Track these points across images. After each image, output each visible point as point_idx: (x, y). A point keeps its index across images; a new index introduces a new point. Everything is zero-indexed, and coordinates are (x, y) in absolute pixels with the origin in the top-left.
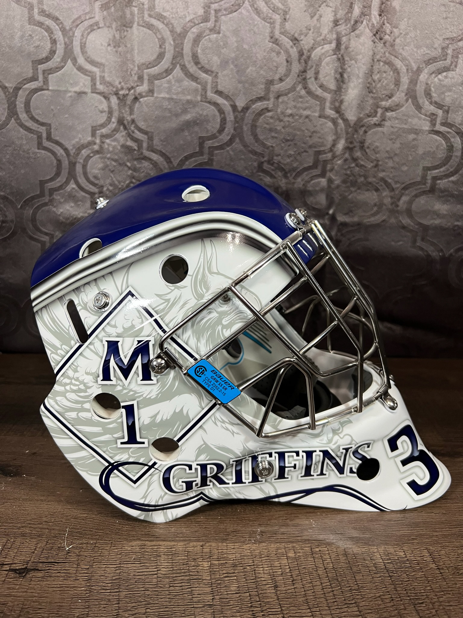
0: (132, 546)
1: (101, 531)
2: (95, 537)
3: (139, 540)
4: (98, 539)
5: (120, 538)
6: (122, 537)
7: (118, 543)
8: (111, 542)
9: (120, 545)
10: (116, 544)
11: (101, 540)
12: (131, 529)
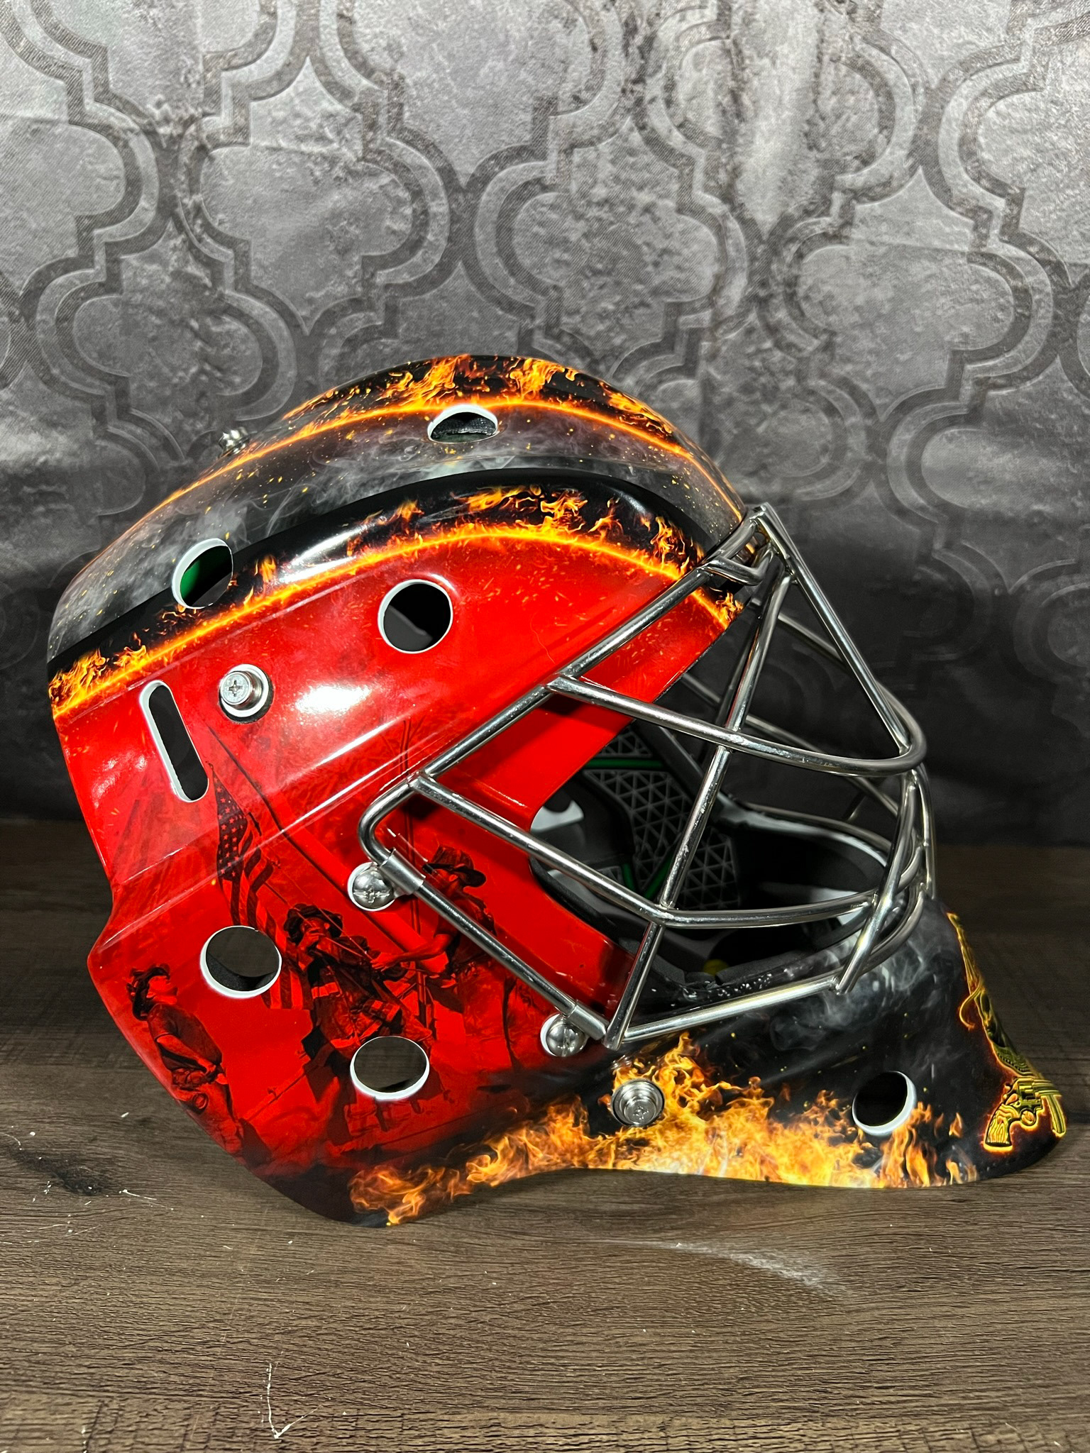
0: (464, 1428)
1: (367, 1378)
2: (352, 1397)
3: (479, 1405)
4: (362, 1404)
5: (422, 1401)
6: (428, 1397)
7: (422, 1417)
8: (399, 1413)
9: (428, 1425)
10: (414, 1420)
11: (374, 1407)
12: (451, 1370)
